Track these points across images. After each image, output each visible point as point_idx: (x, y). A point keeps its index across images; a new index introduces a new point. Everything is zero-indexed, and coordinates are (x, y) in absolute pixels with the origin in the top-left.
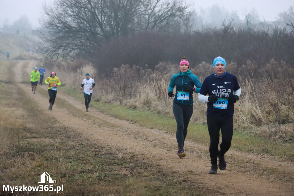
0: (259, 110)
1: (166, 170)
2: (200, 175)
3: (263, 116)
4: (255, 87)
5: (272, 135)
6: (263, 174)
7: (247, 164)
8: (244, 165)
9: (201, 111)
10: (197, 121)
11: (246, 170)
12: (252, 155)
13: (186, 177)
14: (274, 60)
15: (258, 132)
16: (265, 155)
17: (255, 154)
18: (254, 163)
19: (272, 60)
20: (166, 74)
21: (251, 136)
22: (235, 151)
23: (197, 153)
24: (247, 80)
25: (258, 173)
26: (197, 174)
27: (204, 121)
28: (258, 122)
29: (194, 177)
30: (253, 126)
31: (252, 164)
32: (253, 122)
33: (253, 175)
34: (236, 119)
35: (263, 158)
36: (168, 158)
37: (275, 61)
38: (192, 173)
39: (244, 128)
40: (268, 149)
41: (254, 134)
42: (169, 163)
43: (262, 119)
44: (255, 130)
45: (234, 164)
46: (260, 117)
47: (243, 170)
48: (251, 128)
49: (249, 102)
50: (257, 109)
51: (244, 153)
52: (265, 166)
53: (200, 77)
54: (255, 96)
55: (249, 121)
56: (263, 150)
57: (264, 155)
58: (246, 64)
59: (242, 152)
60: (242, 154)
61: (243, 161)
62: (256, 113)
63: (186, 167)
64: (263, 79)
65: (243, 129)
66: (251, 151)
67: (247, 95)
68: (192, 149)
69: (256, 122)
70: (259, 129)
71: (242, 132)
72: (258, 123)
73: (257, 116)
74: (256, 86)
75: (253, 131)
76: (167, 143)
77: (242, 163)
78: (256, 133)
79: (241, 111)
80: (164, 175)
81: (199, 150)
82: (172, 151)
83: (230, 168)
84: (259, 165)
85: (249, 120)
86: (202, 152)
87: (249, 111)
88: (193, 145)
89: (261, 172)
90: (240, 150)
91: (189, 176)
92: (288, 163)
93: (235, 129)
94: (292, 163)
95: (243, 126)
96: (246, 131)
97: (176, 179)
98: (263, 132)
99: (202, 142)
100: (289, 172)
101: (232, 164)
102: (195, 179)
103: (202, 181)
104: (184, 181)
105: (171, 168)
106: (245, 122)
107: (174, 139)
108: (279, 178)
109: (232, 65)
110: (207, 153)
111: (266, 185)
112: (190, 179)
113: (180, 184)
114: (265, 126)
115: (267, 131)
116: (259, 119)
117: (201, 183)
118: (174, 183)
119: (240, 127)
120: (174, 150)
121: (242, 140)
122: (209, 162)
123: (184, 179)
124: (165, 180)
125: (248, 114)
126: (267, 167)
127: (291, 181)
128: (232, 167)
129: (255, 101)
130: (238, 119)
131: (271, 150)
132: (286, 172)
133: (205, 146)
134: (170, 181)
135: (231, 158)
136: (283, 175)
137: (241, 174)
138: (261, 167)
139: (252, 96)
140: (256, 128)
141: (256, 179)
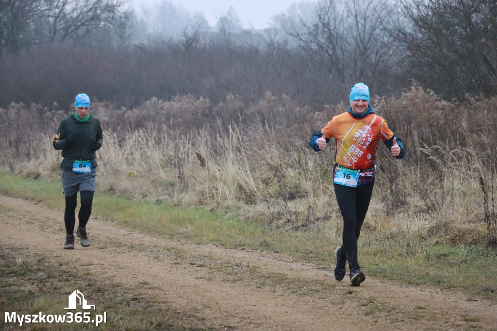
0: (251, 178)
1: (102, 282)
2: (160, 289)
3: (257, 187)
4: (243, 140)
5: (273, 219)
6: (264, 284)
7: (237, 267)
8: (233, 270)
9: (154, 181)
10: (147, 198)
11: (236, 278)
12: (243, 252)
13: (137, 293)
14: (271, 94)
15: (251, 215)
16: (265, 252)
17: (248, 251)
18: (248, 266)
19: (268, 94)
21: (239, 221)
22: (215, 246)
23: (152, 252)
24: (230, 127)
25: (257, 283)
26: (156, 288)
27: (159, 198)
28: (249, 197)
29: (150, 292)
30: (242, 204)
31: (245, 268)
32: (241, 197)
33: (249, 286)
34: (213, 194)
35: (262, 258)
37: (274, 95)
38: (147, 286)
39: (227, 208)
40: (269, 243)
41: (244, 217)
42: (105, 270)
43: (256, 192)
44: (244, 211)
45: (215, 268)
46: (253, 188)
47: (231, 277)
48: (239, 208)
49: (233, 164)
50: (247, 175)
51: (229, 249)
52: (266, 270)
53: (149, 124)
54: (244, 154)
55: (234, 197)
56: (261, 244)
57: (262, 251)
58: (224, 100)
59: (226, 248)
60: (227, 251)
61: (229, 263)
62: (246, 183)
63: (135, 276)
64: (256, 126)
65: (224, 210)
66: (240, 245)
67: (231, 153)
68: (142, 245)
69: (246, 198)
70: (252, 209)
71: (225, 215)
72: (250, 199)
73: (247, 187)
74: (245, 137)
75: (242, 213)
77: (228, 266)
78: (247, 216)
79: (221, 180)
80: (99, 291)
81: (154, 247)
82: (109, 250)
83: (209, 276)
84: (256, 269)
85: (234, 195)
86: (160, 250)
87: (234, 179)
88: (143, 238)
89: (262, 281)
90: (222, 245)
91: (142, 292)
92: (303, 265)
93: (212, 209)
94: (309, 264)
95: (225, 205)
96: (229, 213)
97: (120, 296)
98: (259, 214)
99: (157, 232)
100: (306, 280)
101: (212, 268)
102: (152, 296)
103: (164, 300)
104: (134, 300)
105: (110, 278)
106: (228, 198)
107: (109, 228)
108: (293, 290)
109: (202, 102)
110: (169, 251)
111: (271, 301)
112: (144, 296)
113: (128, 304)
114: (262, 204)
115: (267, 213)
116: (250, 193)
117: (164, 302)
118: (117, 304)
119: (220, 206)
120: (111, 248)
121: (225, 228)
122: (173, 267)
123: (134, 297)
124: (101, 300)
125: (233, 184)
126: (269, 271)
127: (311, 293)
128: (213, 274)
129: (244, 163)
130: (216, 193)
131: (273, 243)
132: (302, 279)
133: (163, 240)
134: (110, 301)
135: (210, 260)
136: (297, 285)
137: (228, 285)
138: (259, 272)
139: (238, 155)
140: (246, 208)
141: (254, 293)
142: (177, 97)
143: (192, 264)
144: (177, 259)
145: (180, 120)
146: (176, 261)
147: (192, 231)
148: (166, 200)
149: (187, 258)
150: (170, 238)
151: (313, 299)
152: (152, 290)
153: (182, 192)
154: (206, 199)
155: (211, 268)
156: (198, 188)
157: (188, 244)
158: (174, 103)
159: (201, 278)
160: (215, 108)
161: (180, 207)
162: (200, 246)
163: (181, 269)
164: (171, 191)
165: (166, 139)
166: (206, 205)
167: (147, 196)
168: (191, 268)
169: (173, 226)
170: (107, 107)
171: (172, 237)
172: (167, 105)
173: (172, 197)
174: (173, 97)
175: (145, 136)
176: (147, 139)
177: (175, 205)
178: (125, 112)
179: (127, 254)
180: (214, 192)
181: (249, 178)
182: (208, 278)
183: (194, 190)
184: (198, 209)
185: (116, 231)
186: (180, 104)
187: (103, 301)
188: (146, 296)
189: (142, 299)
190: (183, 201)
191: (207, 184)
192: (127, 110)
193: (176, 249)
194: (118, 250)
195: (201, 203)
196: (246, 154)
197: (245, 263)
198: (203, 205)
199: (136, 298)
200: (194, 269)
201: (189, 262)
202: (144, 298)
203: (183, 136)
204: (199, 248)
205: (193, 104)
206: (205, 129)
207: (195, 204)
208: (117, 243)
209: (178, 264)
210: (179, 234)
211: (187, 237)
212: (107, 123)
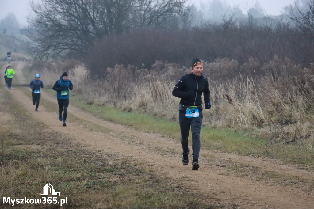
0: (261, 111)
1: (159, 176)
2: (195, 181)
3: (264, 116)
4: (256, 86)
5: (274, 137)
6: (261, 178)
7: (246, 167)
8: (243, 169)
11: (244, 174)
12: (252, 158)
13: (180, 183)
14: (277, 57)
15: (260, 134)
16: (266, 158)
17: (255, 157)
18: (253, 167)
19: (276, 57)
20: (163, 73)
21: (252, 138)
22: (235, 154)
24: (248, 78)
25: (257, 178)
26: (192, 180)
28: (260, 123)
29: (188, 182)
30: (254, 127)
31: (251, 168)
32: (254, 123)
33: (252, 179)
34: (237, 121)
35: (263, 162)
36: (161, 164)
37: (279, 58)
38: (187, 179)
39: (245, 130)
40: (269, 152)
41: (255, 136)
42: (162, 169)
43: (264, 120)
44: (256, 132)
45: (232, 168)
46: (262, 117)
47: (241, 174)
48: (252, 130)
49: (249, 102)
50: (259, 109)
52: (265, 170)
54: (256, 95)
55: (250, 123)
56: (264, 153)
57: (265, 157)
58: (247, 62)
59: (242, 155)
60: (242, 158)
61: (241, 165)
62: (258, 114)
63: (181, 172)
64: (265, 77)
65: (243, 131)
66: (251, 154)
67: (248, 95)
69: (258, 124)
70: (261, 130)
71: (244, 135)
72: (260, 124)
73: (259, 116)
74: (258, 85)
75: (254, 133)
76: (162, 147)
77: (240, 167)
78: (258, 135)
79: (242, 112)
80: (157, 182)
82: (167, 156)
83: (227, 173)
84: (258, 169)
85: (250, 122)
87: (250, 111)
89: (260, 176)
90: (240, 153)
91: (183, 182)
92: (290, 166)
93: (236, 130)
94: (293, 166)
95: (244, 128)
96: (246, 133)
97: (169, 185)
98: (265, 134)
100: (290, 176)
102: (189, 185)
103: (196, 187)
104: (177, 187)
105: (165, 174)
106: (246, 123)
107: (170, 142)
108: (279, 182)
109: (232, 63)
110: (205, 157)
111: (265, 189)
112: (184, 185)
113: (174, 190)
114: (267, 128)
115: (269, 133)
116: (260, 120)
117: (196, 189)
118: (166, 190)
119: (241, 129)
120: (169, 155)
121: (242, 142)
122: (206, 167)
123: (178, 186)
124: (157, 187)
125: (249, 115)
126: (266, 170)
127: (291, 184)
128: (230, 171)
129: (257, 101)
130: (239, 120)
131: (272, 152)
132: (287, 175)
133: (203, 150)
134: (163, 188)
135: (230, 162)
136: (283, 179)
137: (238, 178)
138: (260, 171)
139: (253, 96)
140: (257, 130)
141: (254, 183)
142: (218, 60)
143: (218, 165)
145: (219, 74)
146: (207, 163)
147: (222, 144)
148: (208, 125)
149: (215, 161)
150: (207, 149)
151: (292, 188)
152: (190, 181)
153: (218, 120)
154: (232, 124)
155: (229, 168)
156: (228, 117)
157: (218, 152)
158: (214, 63)
159: (222, 174)
160: (242, 67)
161: (216, 129)
163: (210, 168)
164: (211, 119)
166: (232, 128)
168: (217, 168)
169: (210, 141)
170: (174, 66)
171: (209, 148)
172: (211, 64)
173: (211, 123)
174: (215, 59)
177: (213, 128)
178: (184, 70)
179: (178, 159)
180: (237, 119)
181: (260, 110)
182: (226, 174)
183: (225, 118)
184: (227, 130)
185: (174, 145)
186: (219, 64)
187: (159, 188)
188: (185, 185)
189: (182, 187)
190: (218, 126)
191: (233, 115)
192: (186, 68)
193: (210, 156)
194: (174, 156)
195: (229, 126)
196: (259, 96)
197: (251, 165)
198: (230, 128)
199: (179, 187)
200: (218, 169)
201: (216, 164)
202: (184, 187)
203: (221, 85)
204: (225, 155)
205: (227, 64)
206: (235, 80)
207: (225, 128)
208: (174, 152)
209: (209, 165)
210: (214, 146)
211: (218, 148)
212: (174, 76)
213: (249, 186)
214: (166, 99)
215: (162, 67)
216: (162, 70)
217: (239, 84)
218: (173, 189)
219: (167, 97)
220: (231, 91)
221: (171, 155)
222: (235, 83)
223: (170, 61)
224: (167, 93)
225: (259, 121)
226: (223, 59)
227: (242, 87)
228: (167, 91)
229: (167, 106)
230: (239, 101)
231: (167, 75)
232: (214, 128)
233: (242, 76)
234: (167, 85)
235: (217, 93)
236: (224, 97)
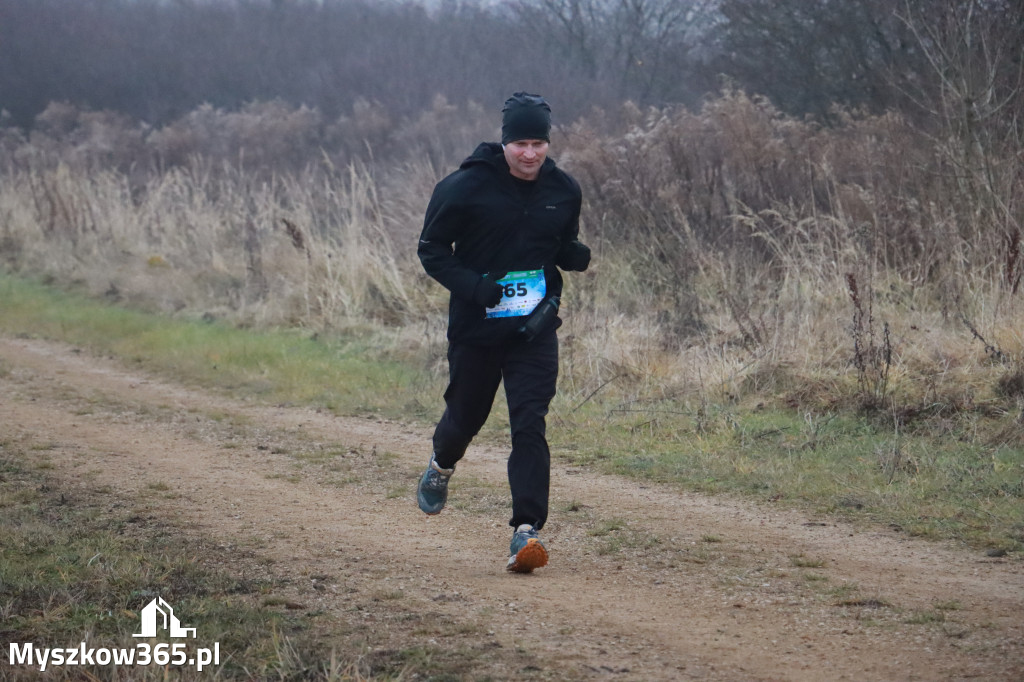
0: (396, 272)
1: (72, 483)
2: (189, 499)
3: (408, 292)
4: (379, 193)
5: (436, 357)
6: (402, 491)
7: (354, 455)
8: (343, 462)
9: (200, 276)
10: (184, 310)
11: (347, 477)
12: (371, 424)
13: (141, 507)
14: (445, 100)
15: (391, 347)
16: (414, 424)
17: (380, 422)
18: (374, 453)
19: (440, 100)
20: (75, 144)
21: (368, 359)
22: (315, 411)
23: (183, 421)
24: (352, 169)
25: (389, 488)
26: (181, 496)
27: (210, 311)
28: (392, 311)
29: (168, 504)
30: (375, 325)
31: (368, 457)
32: (376, 311)
33: (373, 494)
34: (318, 303)
35: (406, 436)
36: (79, 442)
37: (450, 103)
38: (163, 493)
39: (347, 332)
40: (424, 405)
41: (379, 352)
42: (82, 459)
43: (405, 301)
44: (380, 340)
45: (307, 457)
46: (399, 293)
47: (337, 476)
48: (369, 333)
49: (359, 243)
50: (388, 267)
51: (342, 418)
52: (412, 462)
53: (195, 159)
54: (382, 224)
55: (361, 310)
56: (408, 408)
57: (410, 423)
58: (350, 112)
59: (336, 416)
60: (338, 423)
61: (338, 446)
62: (386, 282)
63: (142, 471)
64: (408, 165)
65: (340, 338)
66: (366, 410)
67: (354, 219)
68: (165, 407)
69: (385, 314)
70: (396, 336)
71: (340, 348)
72: (392, 315)
73: (388, 290)
74: (383, 189)
75: (375, 345)
76: (76, 387)
77: (334, 454)
78: (385, 350)
79: (334, 275)
80: (64, 501)
81: (191, 411)
82: (95, 416)
83: (294, 472)
84: (392, 460)
85: (360, 306)
86: (200, 417)
87: (361, 274)
88: (170, 393)
89: (399, 484)
90: (330, 408)
91: (152, 504)
92: (489, 451)
93: (316, 335)
94: (501, 450)
95: (343, 326)
96: (350, 344)
97: (105, 514)
98: (408, 346)
99: (200, 381)
100: (491, 482)
101: (302, 457)
102: (171, 513)
103: (196, 521)
104: (132, 520)
105: (89, 476)
106: (348, 312)
107: (102, 371)
108: (459, 503)
109: (303, 116)
110: (219, 419)
111: (413, 526)
112: (154, 513)
113: (121, 530)
114: (416, 326)
115: (423, 343)
116: (394, 303)
117: (193, 527)
118: (97, 529)
119: (332, 330)
120: (101, 413)
121: (338, 373)
122: (223, 454)
123: (134, 515)
124: (66, 520)
125: (360, 285)
126: (417, 464)
127: (495, 510)
128: (301, 468)
129: (382, 241)
130: (325, 303)
131: (432, 407)
132: (482, 480)
133: (211, 397)
134: (84, 522)
135: (300, 439)
136: (469, 493)
137: (331, 491)
138: (397, 466)
139: (369, 224)
140: (384, 333)
141: (380, 508)
142: (254, 104)
143: (261, 448)
144: (231, 438)
145: (260, 151)
146: (228, 442)
147: (270, 379)
148: (224, 314)
149: (252, 435)
150: (224, 394)
151: (498, 521)
152: (174, 502)
153: (257, 299)
154: (303, 315)
155: (299, 457)
156: (289, 291)
157: (261, 405)
158: (246, 117)
159: (277, 477)
160: (331, 128)
161: (251, 330)
162: (286, 411)
163: (238, 457)
164: (234, 296)
165: (230, 191)
166: (304, 325)
167: (184, 306)
168: (259, 456)
169: (234, 369)
170: (109, 121)
171: (229, 390)
172: (233, 119)
173: (235, 309)
174: (244, 103)
175: (186, 183)
176: (190, 190)
177: (241, 326)
178: (146, 134)
179: (130, 426)
180: (320, 299)
181: (392, 271)
182: (291, 477)
183: (280, 295)
184: (287, 334)
185: (117, 379)
186: (259, 119)
187: (71, 523)
188: (158, 513)
189: (150, 518)
190: (258, 318)
191: (306, 284)
192: (151, 130)
193: (234, 416)
194: (115, 417)
195: (293, 321)
196: (386, 223)
197: (369, 448)
198: (298, 326)
199: (138, 518)
200: (264, 459)
201: (255, 443)
202: (155, 518)
203: (265, 185)
204: (282, 414)
205: (285, 119)
206: (311, 172)
207: (282, 325)
208: (115, 403)
209: (234, 447)
210: (245, 384)
211: (259, 393)
212: (110, 155)
213: (364, 514)
214: (85, 230)
215: (71, 124)
216: (72, 134)
217: (324, 186)
218: (120, 527)
219: (89, 224)
220: (298, 207)
221: (107, 414)
222: (311, 181)
223: (97, 106)
224: (90, 209)
225: (391, 304)
226: (270, 103)
227: (332, 195)
228: (88, 203)
229: (88, 251)
230: (324, 239)
231: (88, 151)
232: (244, 325)
233: (330, 158)
234: (88, 183)
235: (254, 211)
236: (275, 226)
